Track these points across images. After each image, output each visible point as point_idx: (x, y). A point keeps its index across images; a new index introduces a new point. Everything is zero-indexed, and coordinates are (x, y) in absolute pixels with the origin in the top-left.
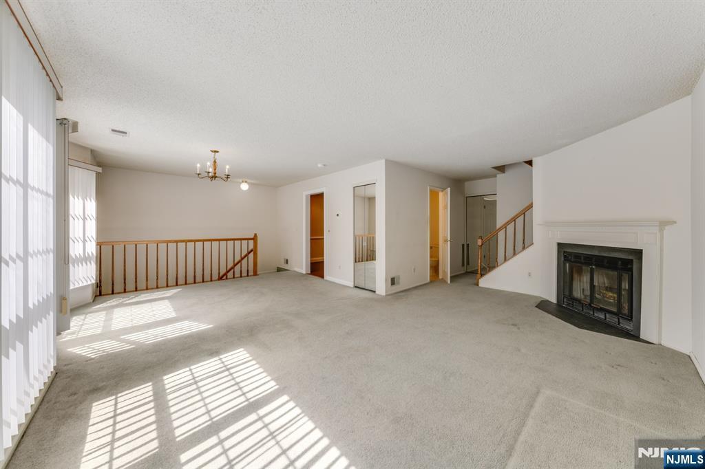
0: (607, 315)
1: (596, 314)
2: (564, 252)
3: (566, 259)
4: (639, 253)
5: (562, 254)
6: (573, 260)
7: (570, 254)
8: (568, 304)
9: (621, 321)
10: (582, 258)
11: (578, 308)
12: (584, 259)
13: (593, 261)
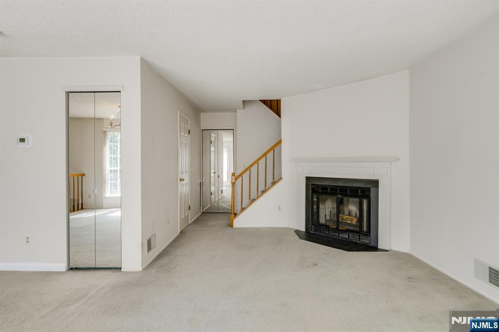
0: (350, 234)
1: (340, 235)
2: (312, 185)
3: (314, 191)
4: (375, 183)
5: (310, 186)
6: (320, 191)
7: (317, 186)
8: (316, 230)
9: (361, 237)
10: (329, 189)
11: (325, 233)
12: (331, 190)
13: (339, 190)
